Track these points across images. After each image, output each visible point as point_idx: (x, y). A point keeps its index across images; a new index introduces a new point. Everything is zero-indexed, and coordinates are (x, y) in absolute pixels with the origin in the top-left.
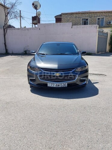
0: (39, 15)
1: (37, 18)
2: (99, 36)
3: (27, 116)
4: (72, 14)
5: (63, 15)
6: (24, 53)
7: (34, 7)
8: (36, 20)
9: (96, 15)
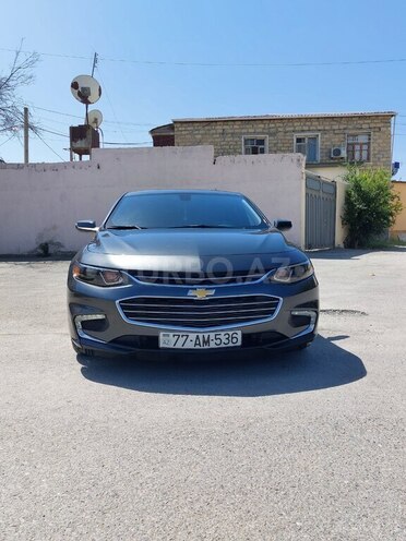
0: (96, 121)
1: (89, 132)
2: (310, 192)
3: (82, 473)
4: (209, 122)
5: (179, 125)
6: (41, 251)
7: (79, 94)
8: (84, 137)
9: (292, 129)
